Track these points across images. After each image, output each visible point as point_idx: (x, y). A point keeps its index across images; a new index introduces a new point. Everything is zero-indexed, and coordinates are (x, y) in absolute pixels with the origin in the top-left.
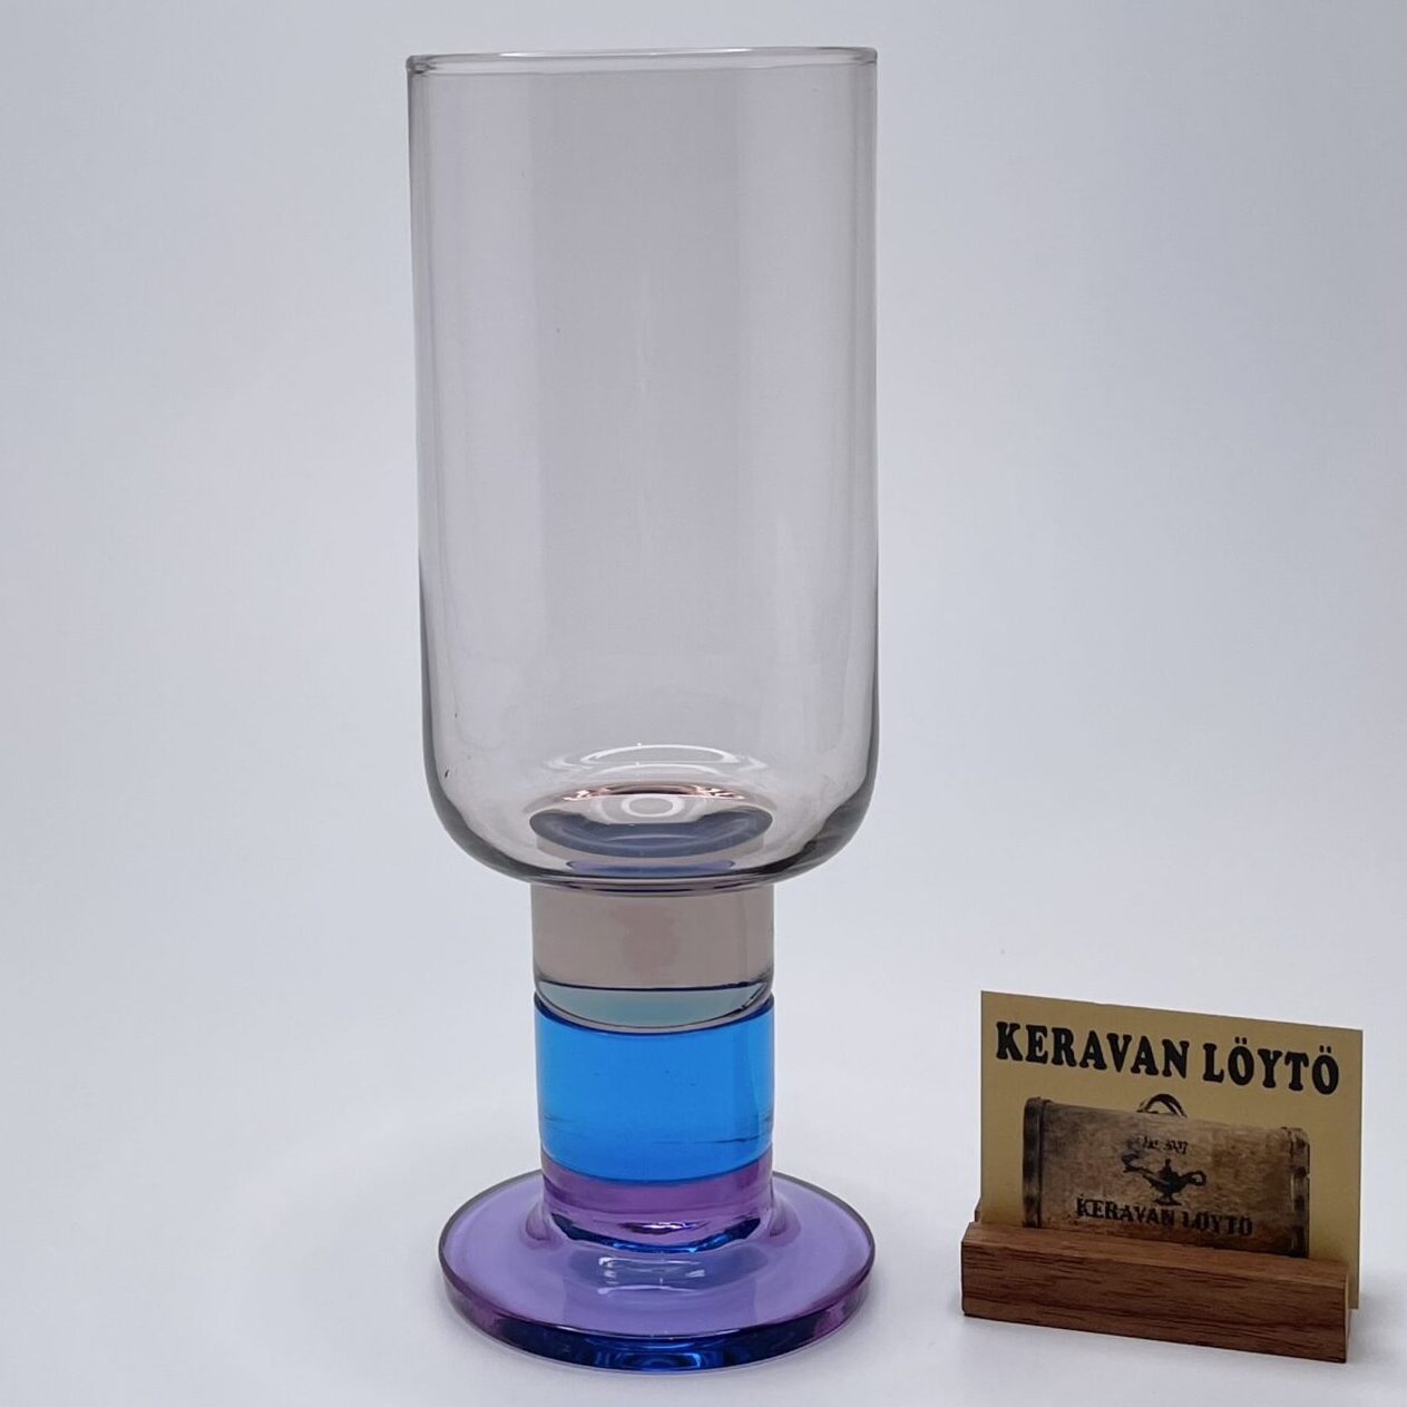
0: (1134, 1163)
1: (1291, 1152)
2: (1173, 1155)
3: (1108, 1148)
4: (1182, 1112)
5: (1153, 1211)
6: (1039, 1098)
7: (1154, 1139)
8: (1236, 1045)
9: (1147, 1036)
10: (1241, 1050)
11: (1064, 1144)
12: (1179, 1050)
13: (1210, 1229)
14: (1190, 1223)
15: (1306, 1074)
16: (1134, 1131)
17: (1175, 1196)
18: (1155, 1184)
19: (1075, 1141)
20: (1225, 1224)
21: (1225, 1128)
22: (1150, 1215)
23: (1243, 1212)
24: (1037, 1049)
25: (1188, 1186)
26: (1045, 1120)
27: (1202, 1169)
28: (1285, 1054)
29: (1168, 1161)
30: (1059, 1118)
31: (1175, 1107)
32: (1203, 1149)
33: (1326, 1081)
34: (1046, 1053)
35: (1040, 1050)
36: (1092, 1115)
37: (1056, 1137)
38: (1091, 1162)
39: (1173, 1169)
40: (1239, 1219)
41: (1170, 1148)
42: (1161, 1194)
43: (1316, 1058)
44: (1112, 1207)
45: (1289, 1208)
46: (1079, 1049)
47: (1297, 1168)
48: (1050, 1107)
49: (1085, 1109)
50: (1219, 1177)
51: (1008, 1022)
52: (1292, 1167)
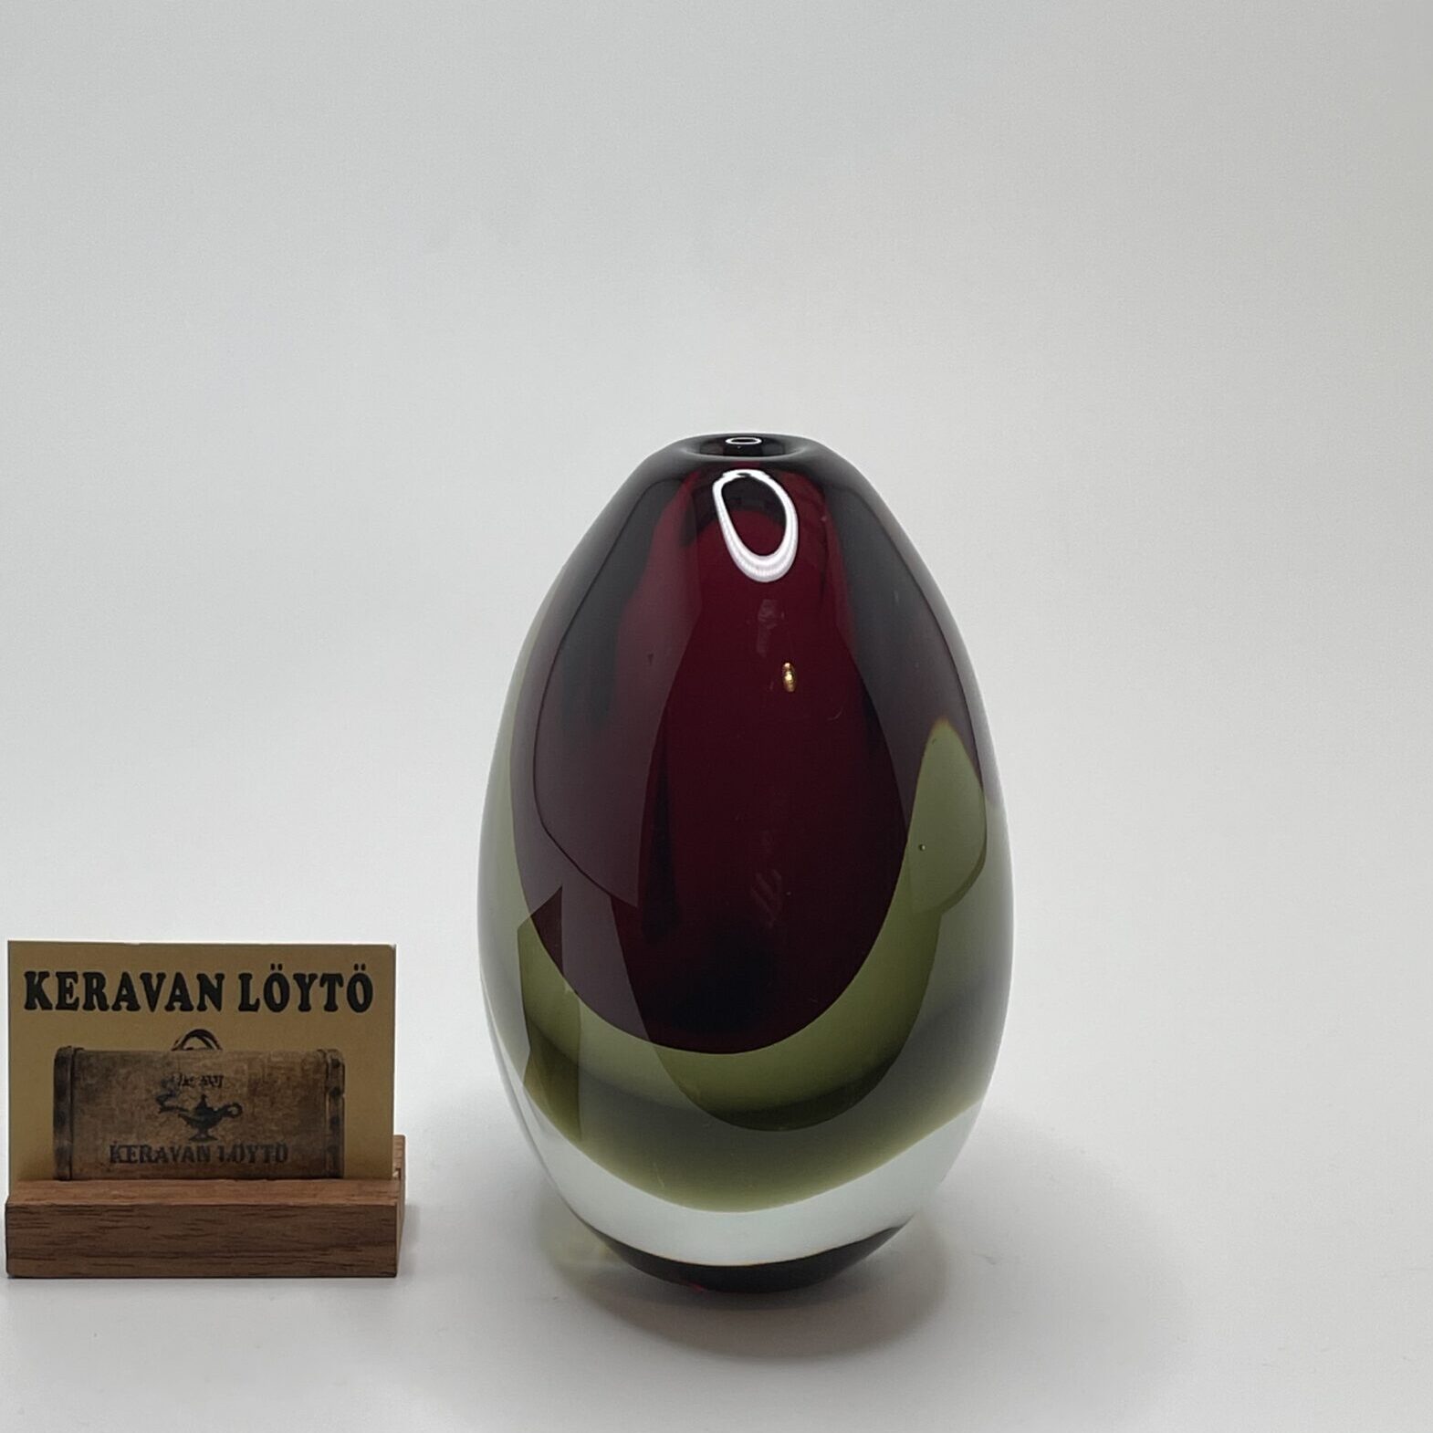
0: (168, 1103)
1: (326, 1072)
2: (208, 1090)
3: (142, 1091)
4: (218, 1047)
5: (188, 1149)
6: (70, 1047)
7: (188, 1077)
8: (272, 972)
9: (182, 972)
10: (277, 978)
11: (96, 1090)
12: (215, 983)
13: (246, 1160)
14: (226, 1157)
15: (341, 994)
16: (169, 1070)
17: (211, 1132)
18: (189, 1121)
19: (108, 1087)
20: (260, 1154)
21: (261, 1056)
22: (185, 1152)
23: (280, 1139)
24: (68, 996)
25: (224, 1119)
26: (76, 1068)
27: (237, 1100)
28: (320, 975)
29: (204, 1097)
30: (91, 1065)
31: (211, 1042)
32: (237, 1080)
33: (361, 1000)
34: (77, 999)
35: (71, 996)
36: (125, 1059)
37: (87, 1085)
38: (125, 1106)
39: (209, 1105)
40: (275, 1146)
41: (206, 1084)
42: (196, 1131)
43: (351, 976)
44: (146, 1149)
45: (324, 1129)
46: (110, 992)
47: (332, 1089)
48: (81, 1054)
49: (117, 1052)
50: (254, 1107)
51: (37, 971)
52: (327, 1088)
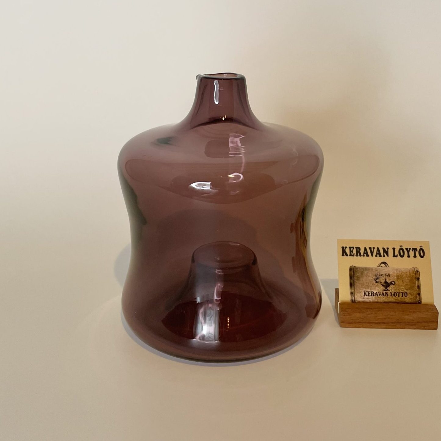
0: (377, 281)
1: (415, 273)
2: (387, 277)
3: (371, 277)
4: (388, 266)
5: (383, 293)
6: (353, 266)
7: (382, 274)
8: (399, 248)
9: (379, 247)
10: (401, 249)
11: (360, 277)
12: (387, 250)
13: (398, 295)
14: (392, 295)
15: (417, 253)
16: (377, 272)
17: (388, 288)
18: (383, 285)
19: (362, 276)
20: (401, 294)
21: (399, 269)
23: (405, 291)
24: (352, 253)
25: (391, 285)
26: (355, 272)
27: (394, 280)
28: (412, 248)
29: (386, 279)
30: (358, 271)
31: (386, 265)
32: (394, 275)
33: (422, 255)
34: (354, 254)
36: (367, 269)
37: (357, 276)
38: (366, 281)
39: (387, 281)
40: (404, 293)
41: (386, 275)
42: (384, 288)
43: (419, 249)
44: (372, 293)
45: (416, 288)
46: (362, 252)
47: (417, 278)
48: (355, 268)
49: (364, 267)
50: (398, 282)
51: (344, 246)
52: (416, 278)
